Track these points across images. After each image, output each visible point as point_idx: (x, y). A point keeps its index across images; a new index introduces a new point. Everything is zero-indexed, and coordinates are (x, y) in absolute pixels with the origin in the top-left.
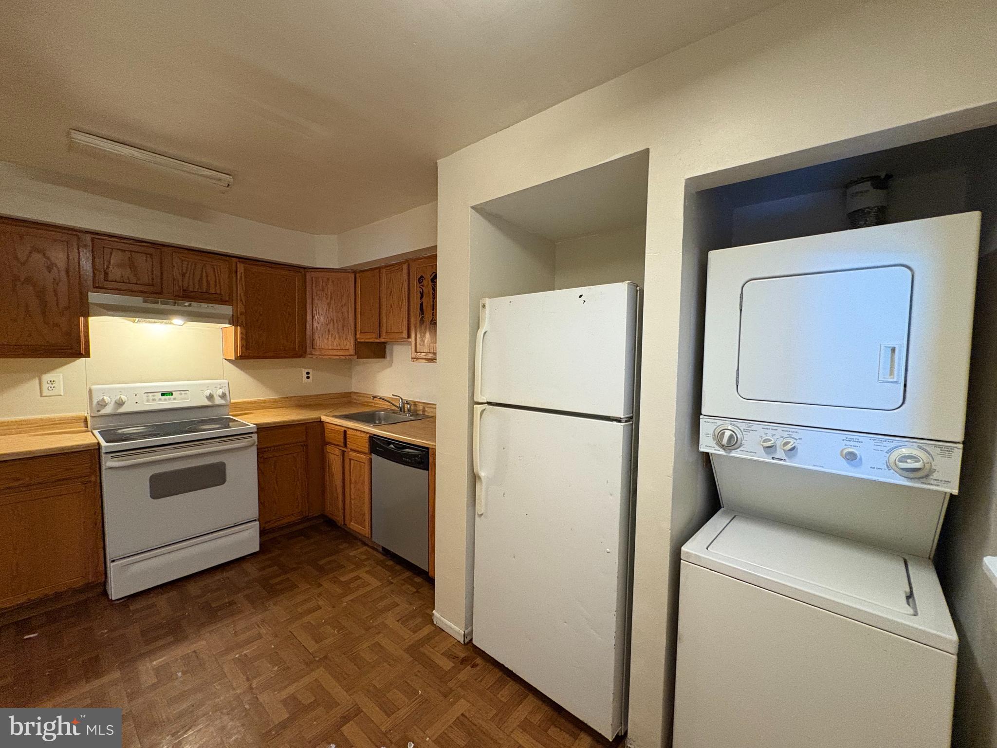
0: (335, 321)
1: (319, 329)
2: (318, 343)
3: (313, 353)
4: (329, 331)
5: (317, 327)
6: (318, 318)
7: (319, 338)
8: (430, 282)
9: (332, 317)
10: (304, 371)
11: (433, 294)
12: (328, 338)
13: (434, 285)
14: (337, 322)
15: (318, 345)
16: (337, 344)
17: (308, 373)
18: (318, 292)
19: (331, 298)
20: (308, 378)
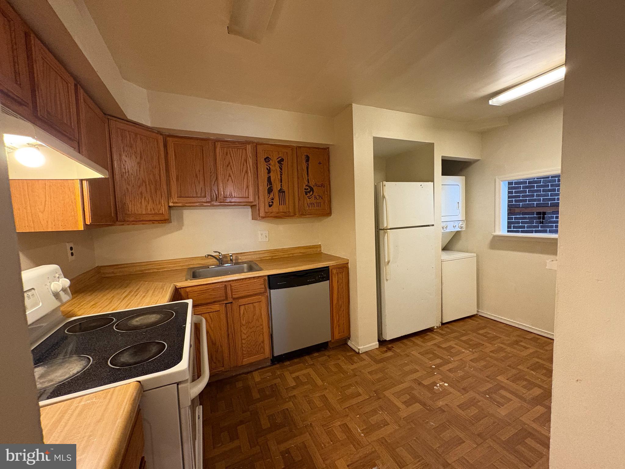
0: (147, 183)
1: (130, 190)
2: (130, 206)
3: (126, 219)
4: (141, 193)
5: (127, 188)
6: (127, 177)
7: (131, 201)
8: (277, 163)
9: (144, 179)
10: (68, 246)
11: (280, 171)
12: (141, 202)
13: (281, 166)
14: (149, 184)
15: (130, 209)
16: (151, 209)
17: (71, 249)
18: (126, 149)
19: (141, 157)
20: (72, 254)
